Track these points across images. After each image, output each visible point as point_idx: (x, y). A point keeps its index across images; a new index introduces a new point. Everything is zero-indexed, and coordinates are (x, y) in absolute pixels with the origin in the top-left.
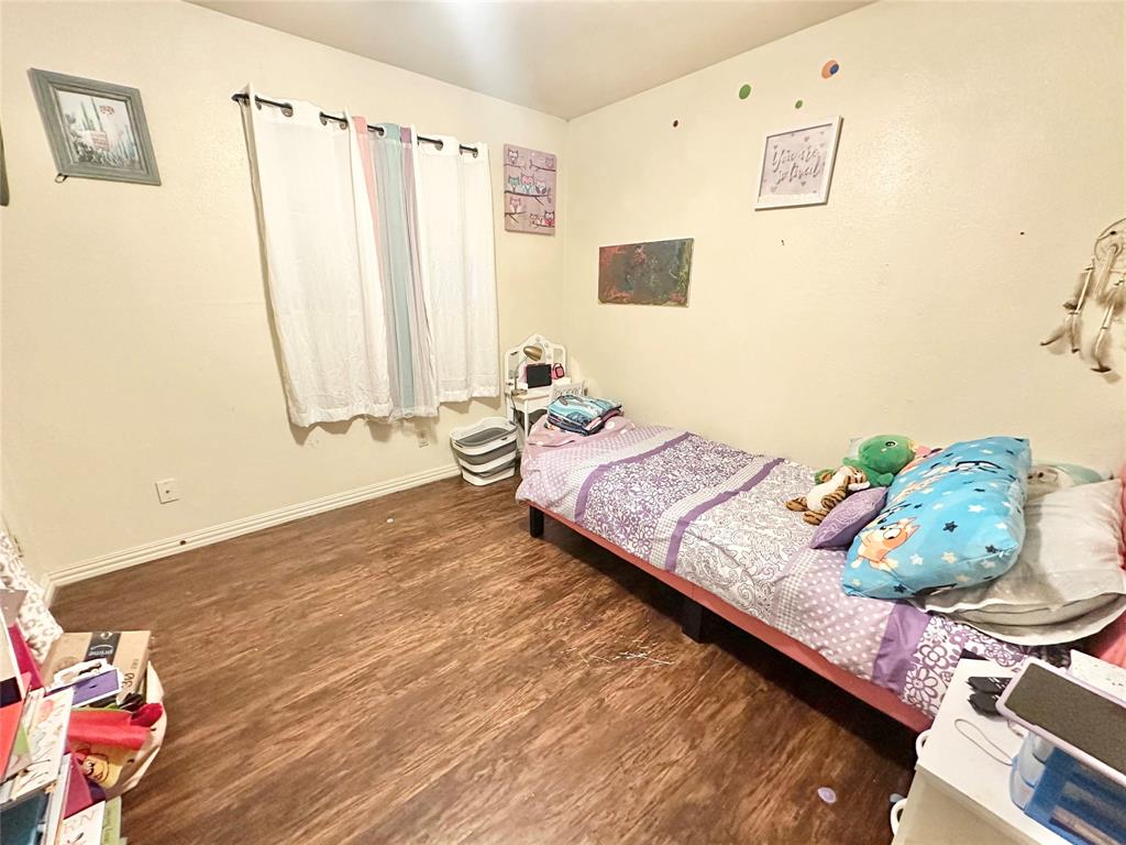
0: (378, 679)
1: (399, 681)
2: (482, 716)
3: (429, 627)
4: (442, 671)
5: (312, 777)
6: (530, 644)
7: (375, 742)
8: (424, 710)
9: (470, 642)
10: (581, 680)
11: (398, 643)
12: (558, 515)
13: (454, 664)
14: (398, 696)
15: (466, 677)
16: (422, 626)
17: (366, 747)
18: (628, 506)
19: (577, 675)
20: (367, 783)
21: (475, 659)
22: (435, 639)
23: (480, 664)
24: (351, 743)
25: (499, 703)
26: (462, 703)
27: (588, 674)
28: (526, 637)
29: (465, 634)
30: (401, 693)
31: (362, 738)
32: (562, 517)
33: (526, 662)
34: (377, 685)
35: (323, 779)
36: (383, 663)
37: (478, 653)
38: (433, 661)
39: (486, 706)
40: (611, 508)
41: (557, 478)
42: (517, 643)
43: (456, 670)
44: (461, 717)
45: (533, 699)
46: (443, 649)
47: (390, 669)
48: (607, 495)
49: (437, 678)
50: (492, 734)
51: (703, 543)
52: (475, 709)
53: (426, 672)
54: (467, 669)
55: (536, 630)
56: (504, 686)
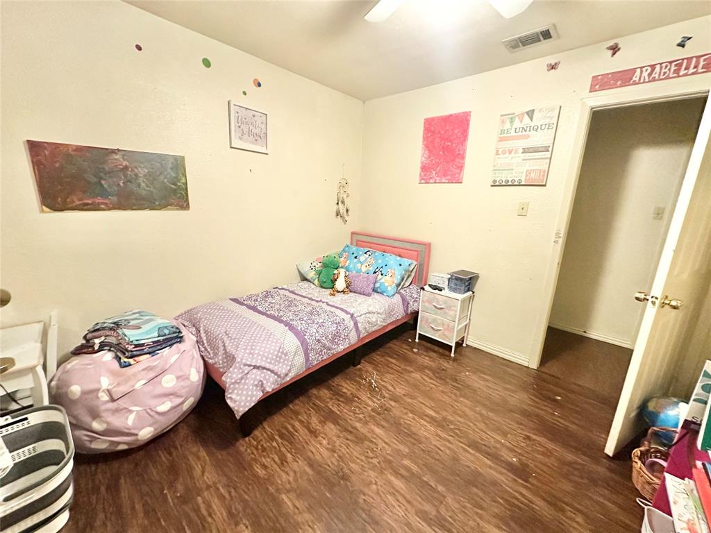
0: (438, 511)
1: (433, 494)
2: (433, 439)
3: (378, 493)
4: (415, 468)
5: (512, 518)
6: (378, 425)
7: (475, 490)
8: (443, 468)
9: (385, 458)
10: (395, 401)
11: (401, 512)
12: (292, 379)
13: (406, 462)
14: (443, 489)
15: (414, 452)
16: (379, 500)
17: (481, 494)
18: (331, 330)
19: (393, 403)
20: (494, 483)
21: (398, 451)
22: (390, 482)
23: (402, 447)
24: (485, 505)
25: (422, 432)
26: (430, 449)
27: (391, 399)
28: (372, 427)
29: (379, 463)
30: (440, 488)
31: (478, 499)
32: (297, 376)
33: (392, 424)
34: (443, 511)
35: (509, 510)
36: (424, 516)
37: (392, 451)
38: (410, 478)
39: (426, 438)
40: (324, 338)
41: (277, 356)
42: (378, 431)
43: (410, 459)
44: (439, 449)
45: (414, 419)
46: (396, 473)
47: (427, 507)
48: (317, 335)
49: (422, 469)
50: (440, 433)
51: (362, 317)
52: (431, 443)
53: (420, 478)
54: (407, 453)
55: (366, 423)
56: (412, 432)
